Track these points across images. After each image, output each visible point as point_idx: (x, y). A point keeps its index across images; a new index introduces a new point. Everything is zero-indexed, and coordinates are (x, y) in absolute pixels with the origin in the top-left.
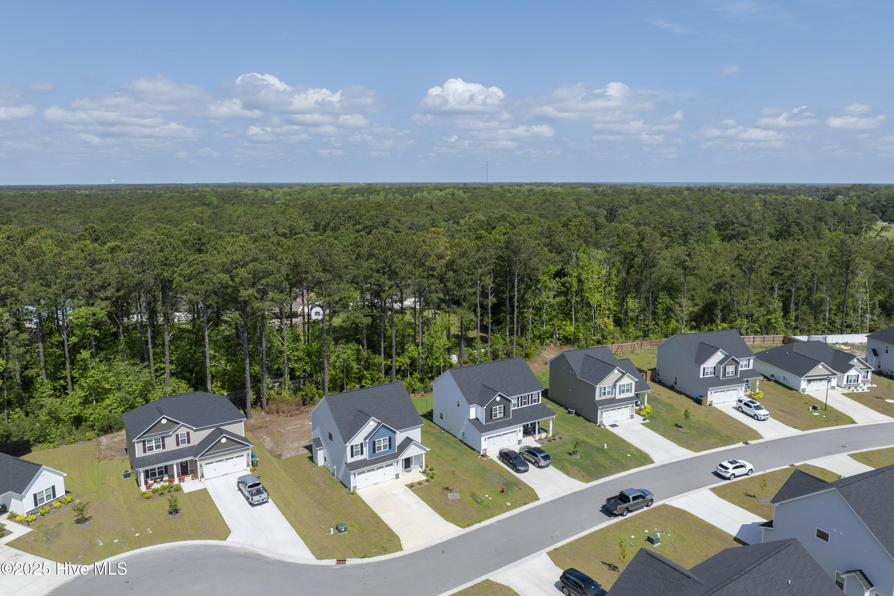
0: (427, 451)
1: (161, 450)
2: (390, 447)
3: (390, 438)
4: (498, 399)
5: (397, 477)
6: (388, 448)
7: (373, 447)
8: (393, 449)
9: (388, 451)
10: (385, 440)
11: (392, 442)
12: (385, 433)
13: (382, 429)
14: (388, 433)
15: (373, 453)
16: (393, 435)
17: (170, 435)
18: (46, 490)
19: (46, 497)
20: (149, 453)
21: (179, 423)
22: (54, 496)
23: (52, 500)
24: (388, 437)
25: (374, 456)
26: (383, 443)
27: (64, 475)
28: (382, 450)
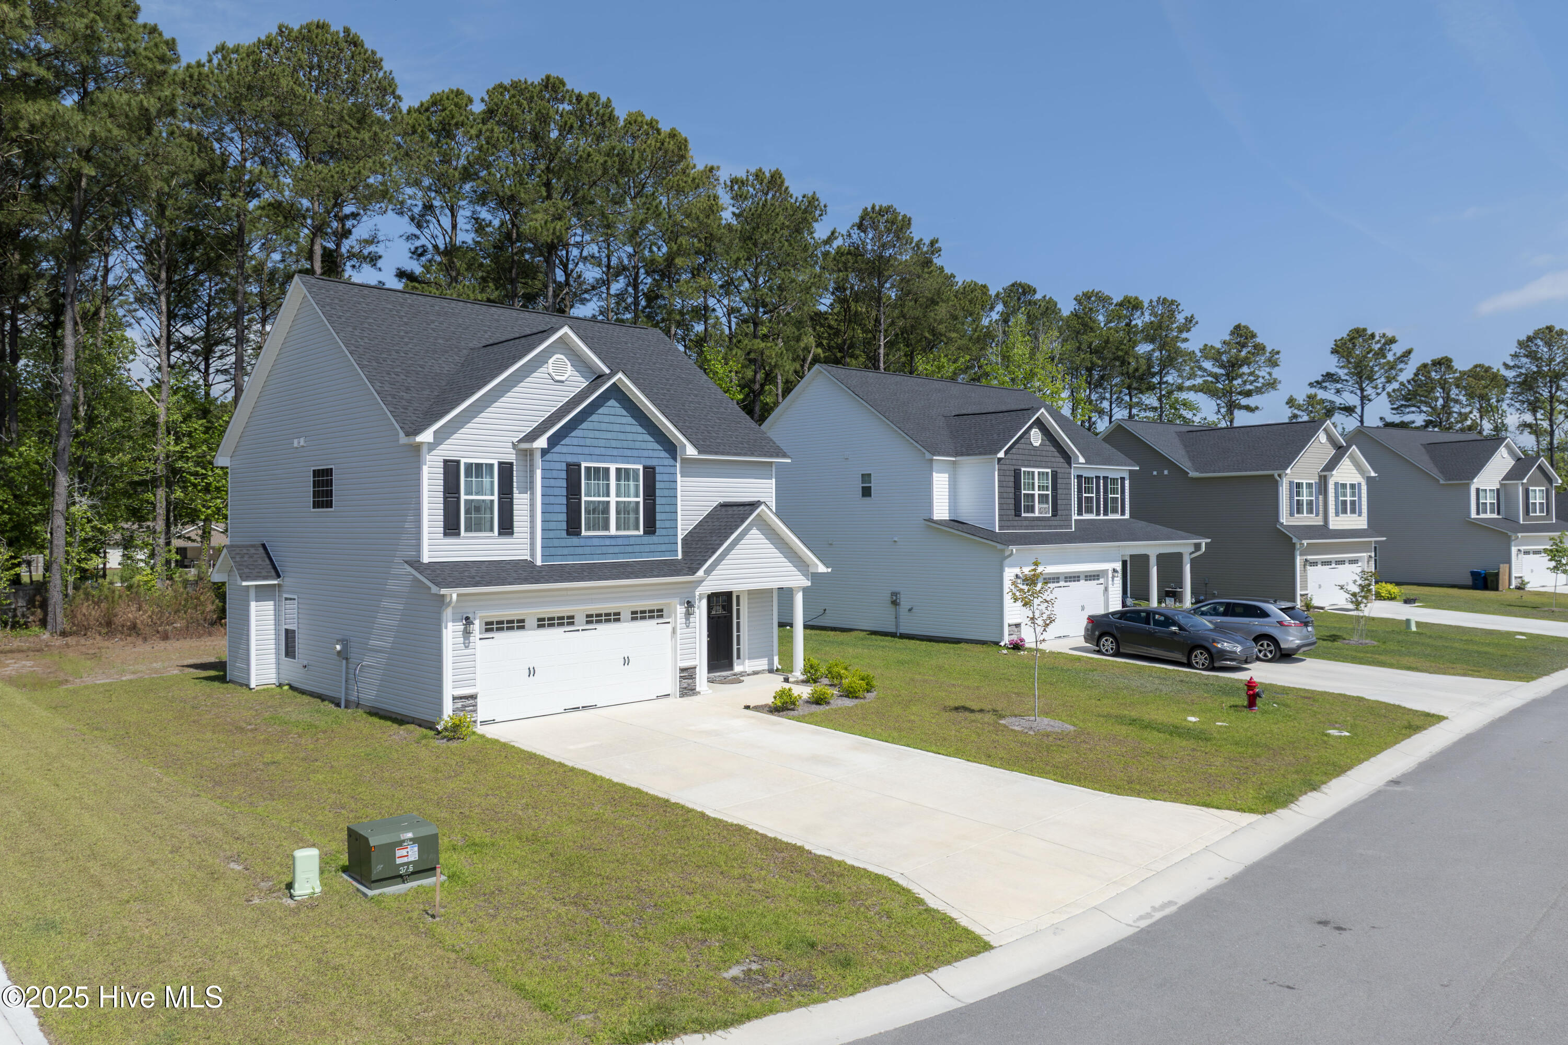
0: (815, 577)
2: (650, 528)
3: (650, 473)
4: (1036, 438)
5: (685, 685)
6: (637, 528)
7: (568, 499)
8: (666, 540)
9: (638, 541)
10: (627, 479)
11: (658, 501)
12: (630, 437)
13: (612, 411)
14: (644, 445)
15: (564, 534)
16: (661, 462)
24: (641, 468)
25: (572, 551)
26: (618, 493)
28: (612, 530)
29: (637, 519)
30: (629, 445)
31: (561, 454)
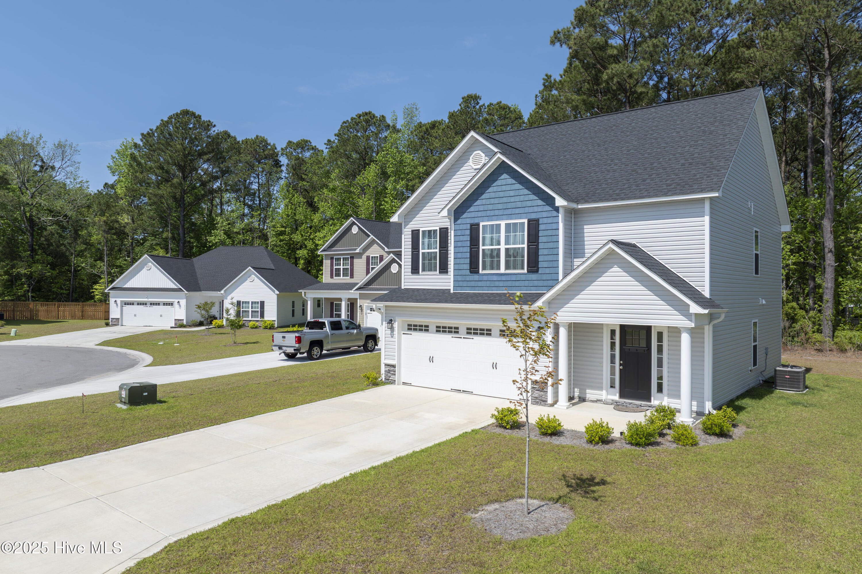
1: (347, 279)
2: (533, 267)
3: (534, 225)
5: (536, 395)
6: (523, 268)
7: (471, 249)
8: (548, 277)
9: (523, 277)
10: (515, 231)
11: (541, 246)
12: (517, 199)
13: (504, 182)
14: (531, 203)
15: (468, 272)
16: (545, 214)
17: (360, 255)
18: (252, 303)
19: (252, 311)
20: (336, 280)
21: (369, 236)
22: (262, 316)
23: (259, 319)
24: (526, 221)
25: (473, 284)
26: (507, 242)
27: (277, 292)
28: (502, 270)
29: (523, 261)
30: (519, 204)
31: (467, 218)
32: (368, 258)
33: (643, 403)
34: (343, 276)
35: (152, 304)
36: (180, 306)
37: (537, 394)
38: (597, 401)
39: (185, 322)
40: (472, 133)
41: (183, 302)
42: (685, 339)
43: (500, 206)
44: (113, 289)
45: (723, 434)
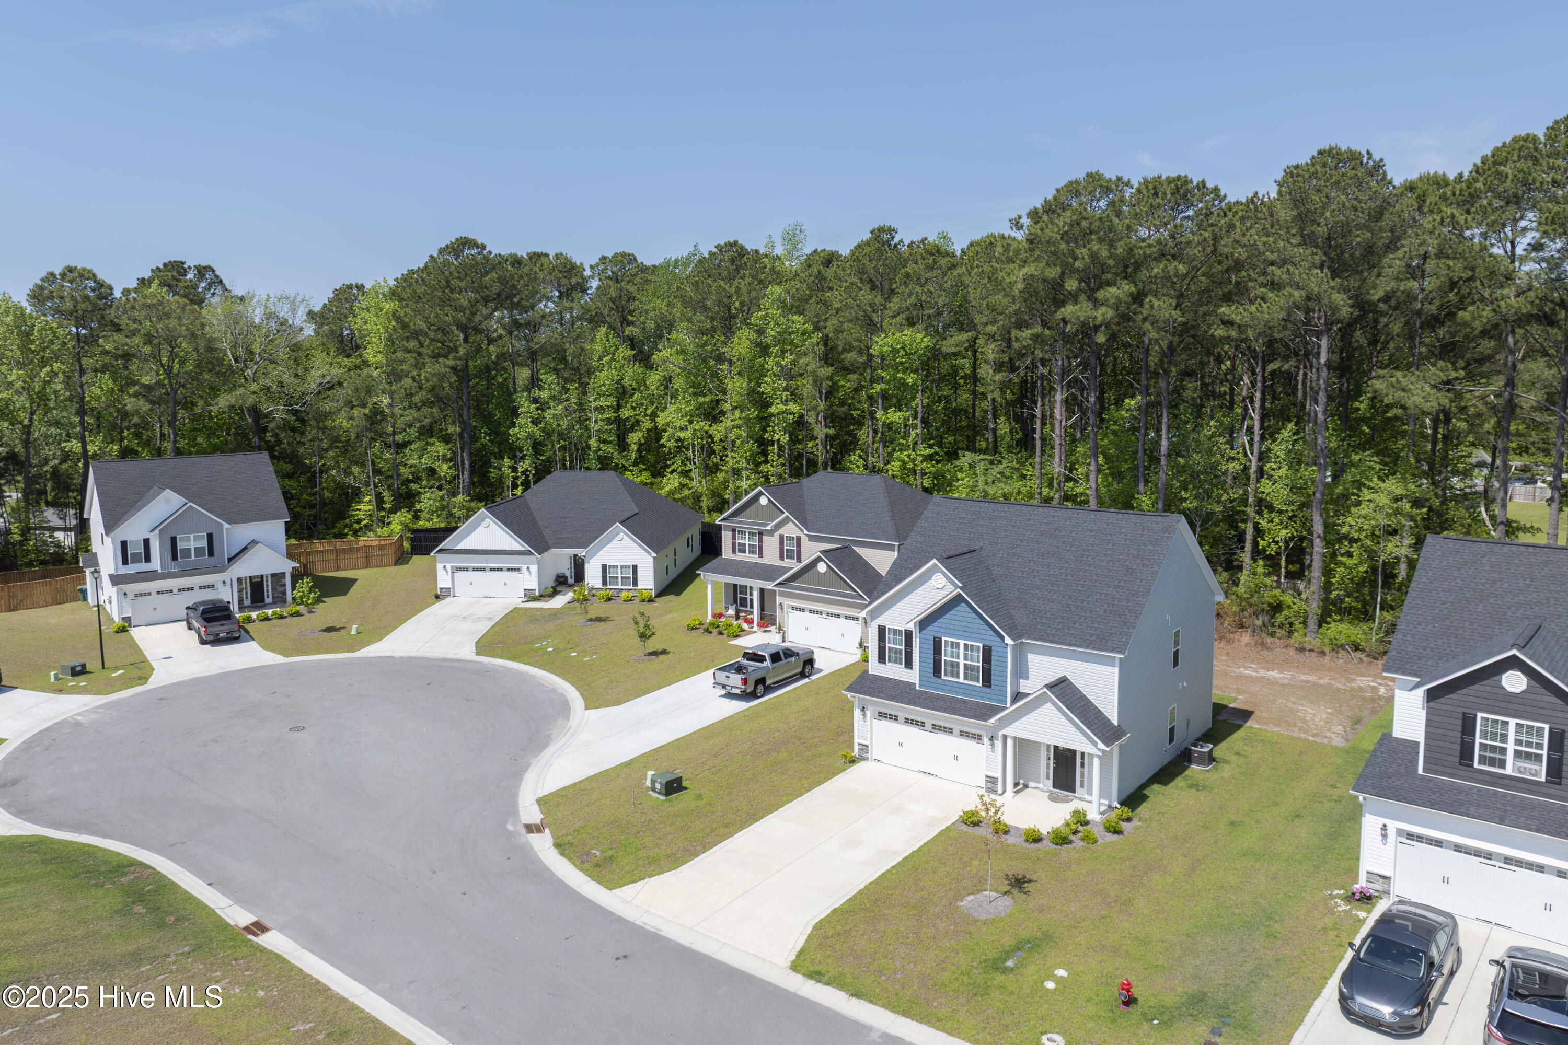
1: (754, 558)
2: (987, 681)
3: (985, 651)
4: (1516, 682)
6: (978, 681)
7: (934, 657)
8: (999, 693)
9: (979, 689)
10: (972, 650)
11: (993, 668)
12: (974, 626)
13: (960, 611)
14: (984, 632)
15: (931, 675)
16: (997, 644)
17: (771, 533)
18: (622, 567)
19: (622, 578)
20: (739, 557)
21: (783, 513)
22: (635, 583)
23: (631, 587)
24: (981, 645)
25: (935, 685)
26: (965, 658)
27: (654, 555)
28: (961, 679)
29: (978, 677)
30: (975, 631)
31: (932, 630)
32: (781, 537)
33: (1070, 794)
34: (750, 552)
35: (493, 570)
36: (530, 573)
37: (990, 785)
38: (1036, 788)
39: (537, 593)
40: (935, 561)
41: (534, 568)
42: (1096, 761)
43: (960, 628)
44: (441, 551)
45: (1117, 832)
